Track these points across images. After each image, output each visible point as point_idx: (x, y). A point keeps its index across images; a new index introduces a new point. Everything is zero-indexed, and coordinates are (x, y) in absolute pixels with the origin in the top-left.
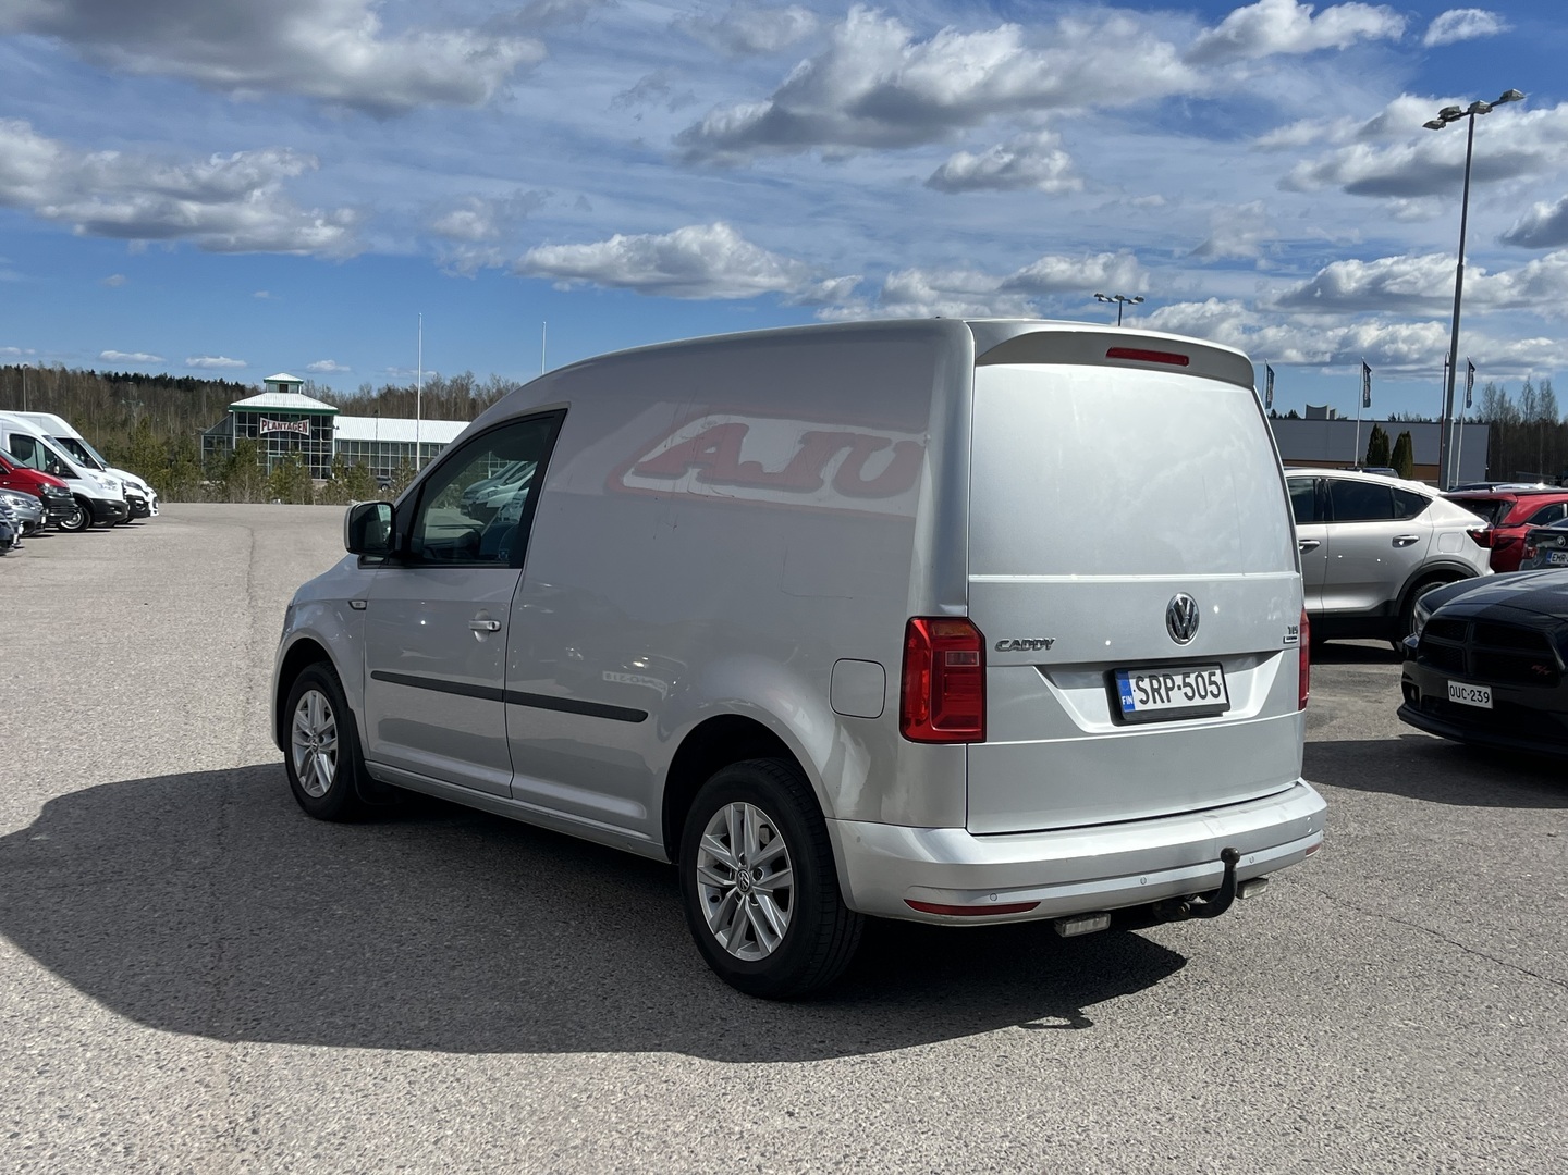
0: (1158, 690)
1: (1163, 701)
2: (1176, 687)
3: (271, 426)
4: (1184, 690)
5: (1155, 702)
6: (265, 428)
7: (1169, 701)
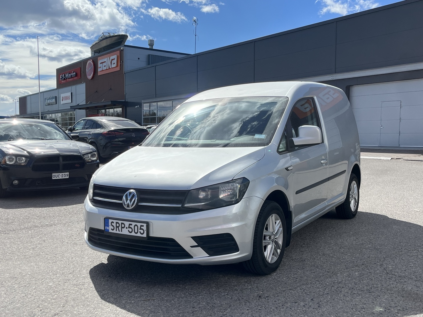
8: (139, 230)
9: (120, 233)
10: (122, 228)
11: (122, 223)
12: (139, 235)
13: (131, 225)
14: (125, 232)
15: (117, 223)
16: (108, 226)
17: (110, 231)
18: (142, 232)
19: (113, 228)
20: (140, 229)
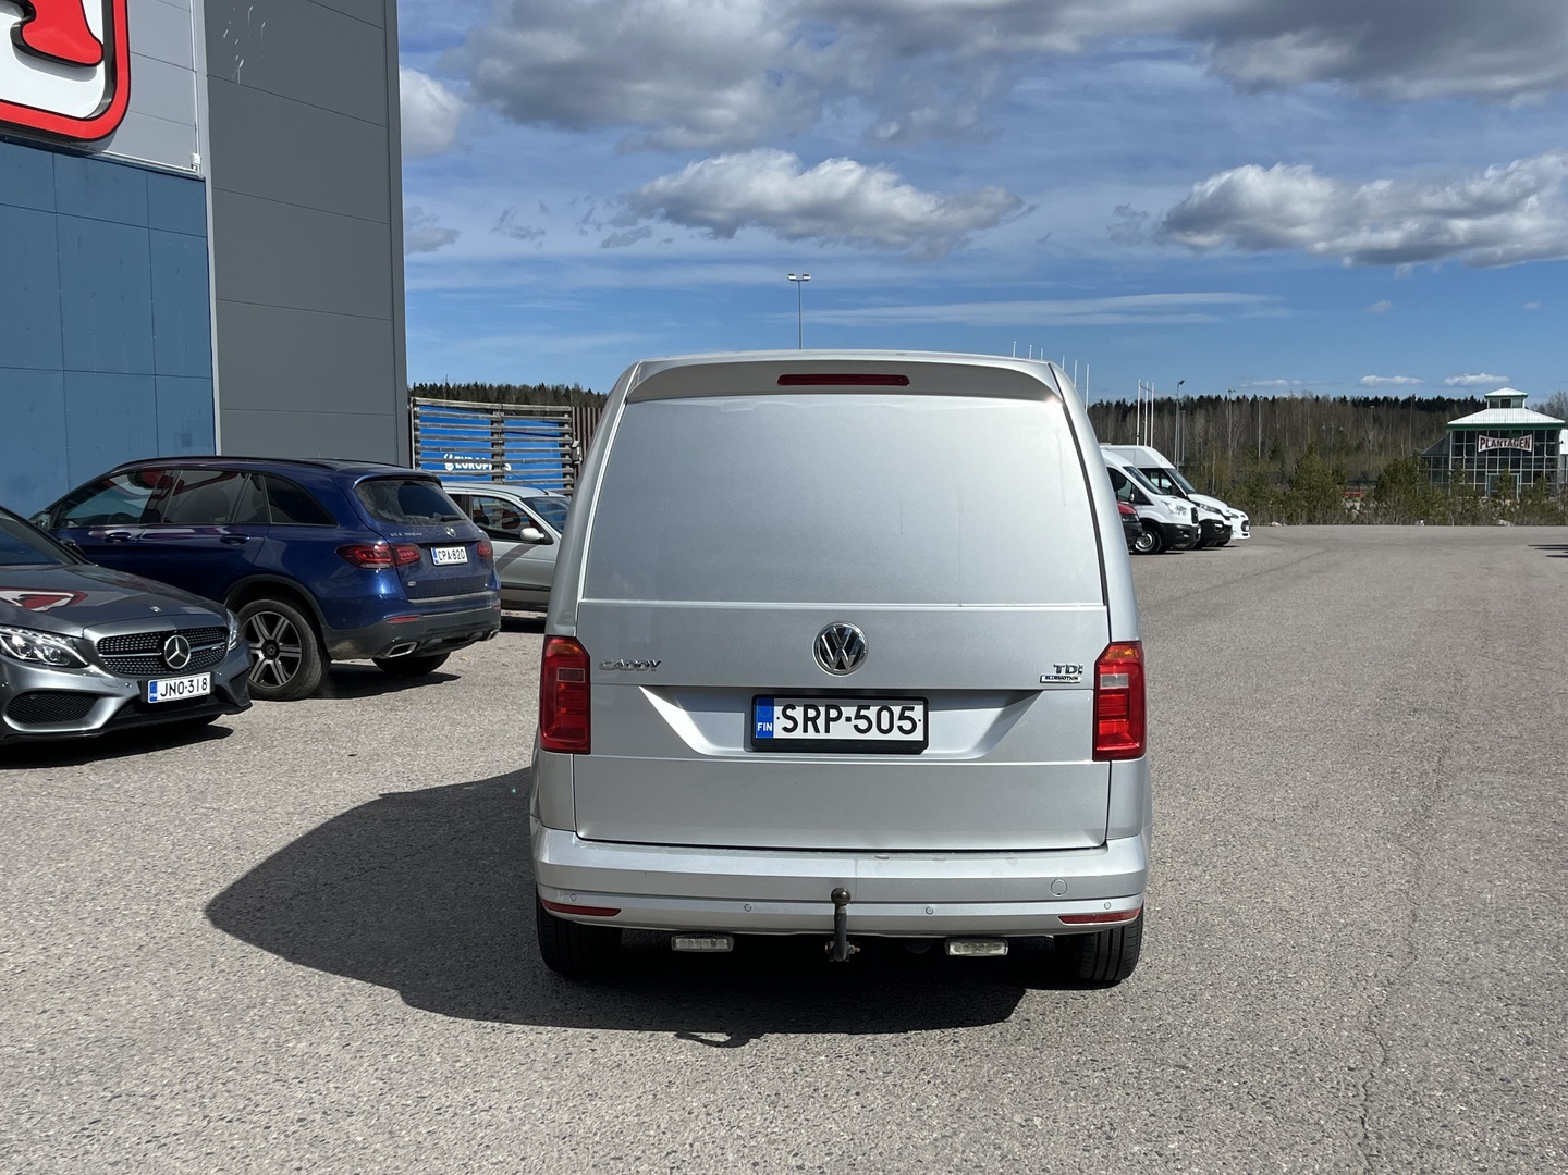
0: (814, 720)
1: (817, 731)
2: (843, 718)
3: (1490, 444)
4: (854, 722)
5: (805, 730)
6: (1484, 446)
7: (827, 731)
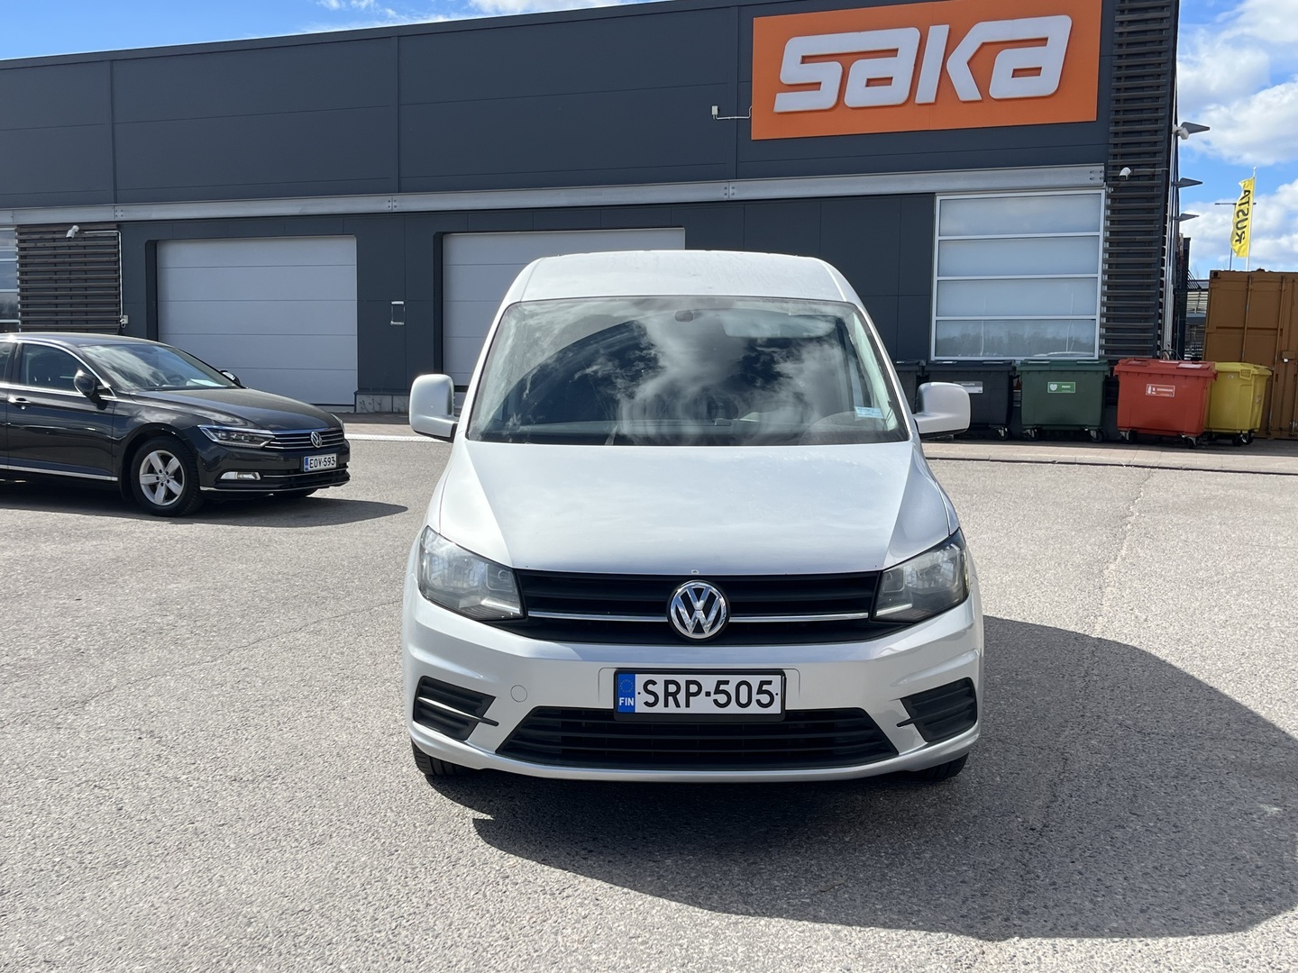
8: (755, 697)
9: (683, 710)
10: (689, 695)
11: (688, 683)
12: (754, 709)
13: (727, 683)
14: (702, 705)
15: (667, 683)
16: (632, 695)
17: (640, 708)
18: (765, 699)
19: (651, 699)
20: (758, 694)
